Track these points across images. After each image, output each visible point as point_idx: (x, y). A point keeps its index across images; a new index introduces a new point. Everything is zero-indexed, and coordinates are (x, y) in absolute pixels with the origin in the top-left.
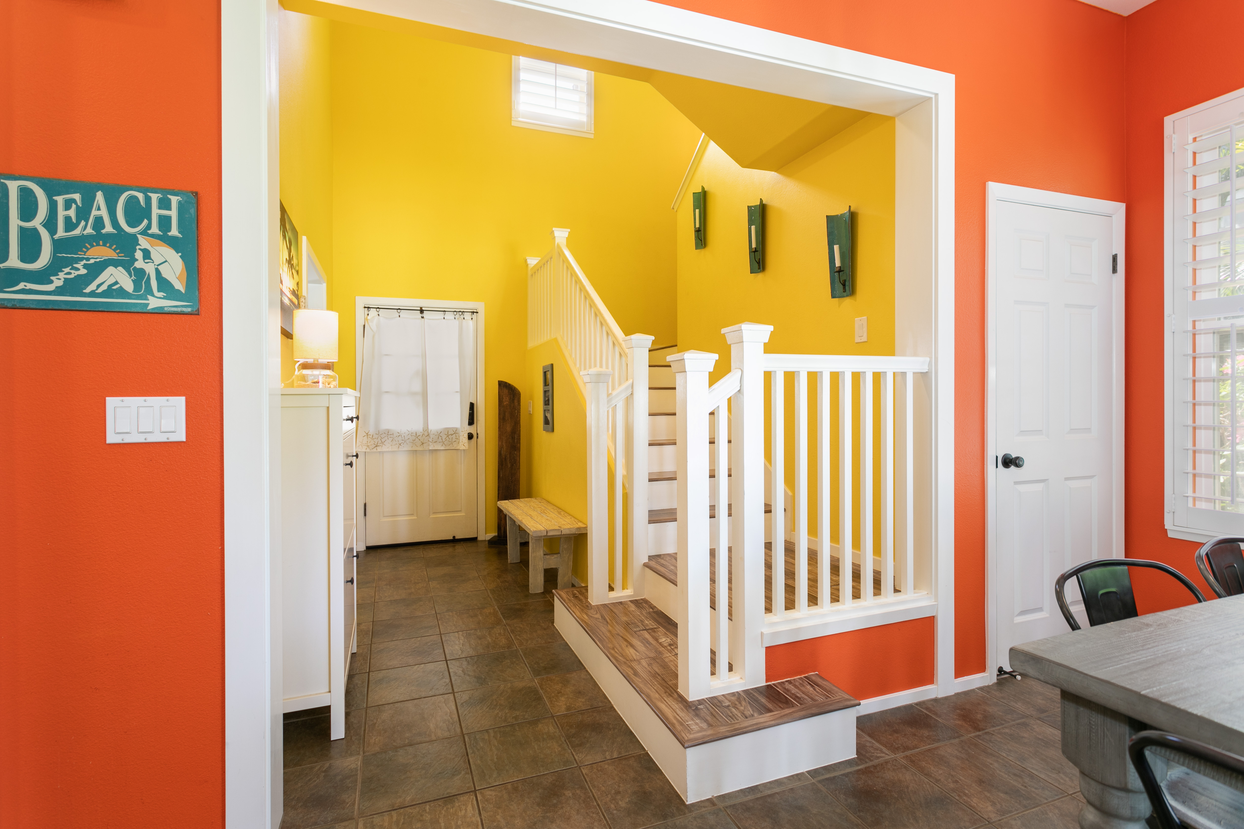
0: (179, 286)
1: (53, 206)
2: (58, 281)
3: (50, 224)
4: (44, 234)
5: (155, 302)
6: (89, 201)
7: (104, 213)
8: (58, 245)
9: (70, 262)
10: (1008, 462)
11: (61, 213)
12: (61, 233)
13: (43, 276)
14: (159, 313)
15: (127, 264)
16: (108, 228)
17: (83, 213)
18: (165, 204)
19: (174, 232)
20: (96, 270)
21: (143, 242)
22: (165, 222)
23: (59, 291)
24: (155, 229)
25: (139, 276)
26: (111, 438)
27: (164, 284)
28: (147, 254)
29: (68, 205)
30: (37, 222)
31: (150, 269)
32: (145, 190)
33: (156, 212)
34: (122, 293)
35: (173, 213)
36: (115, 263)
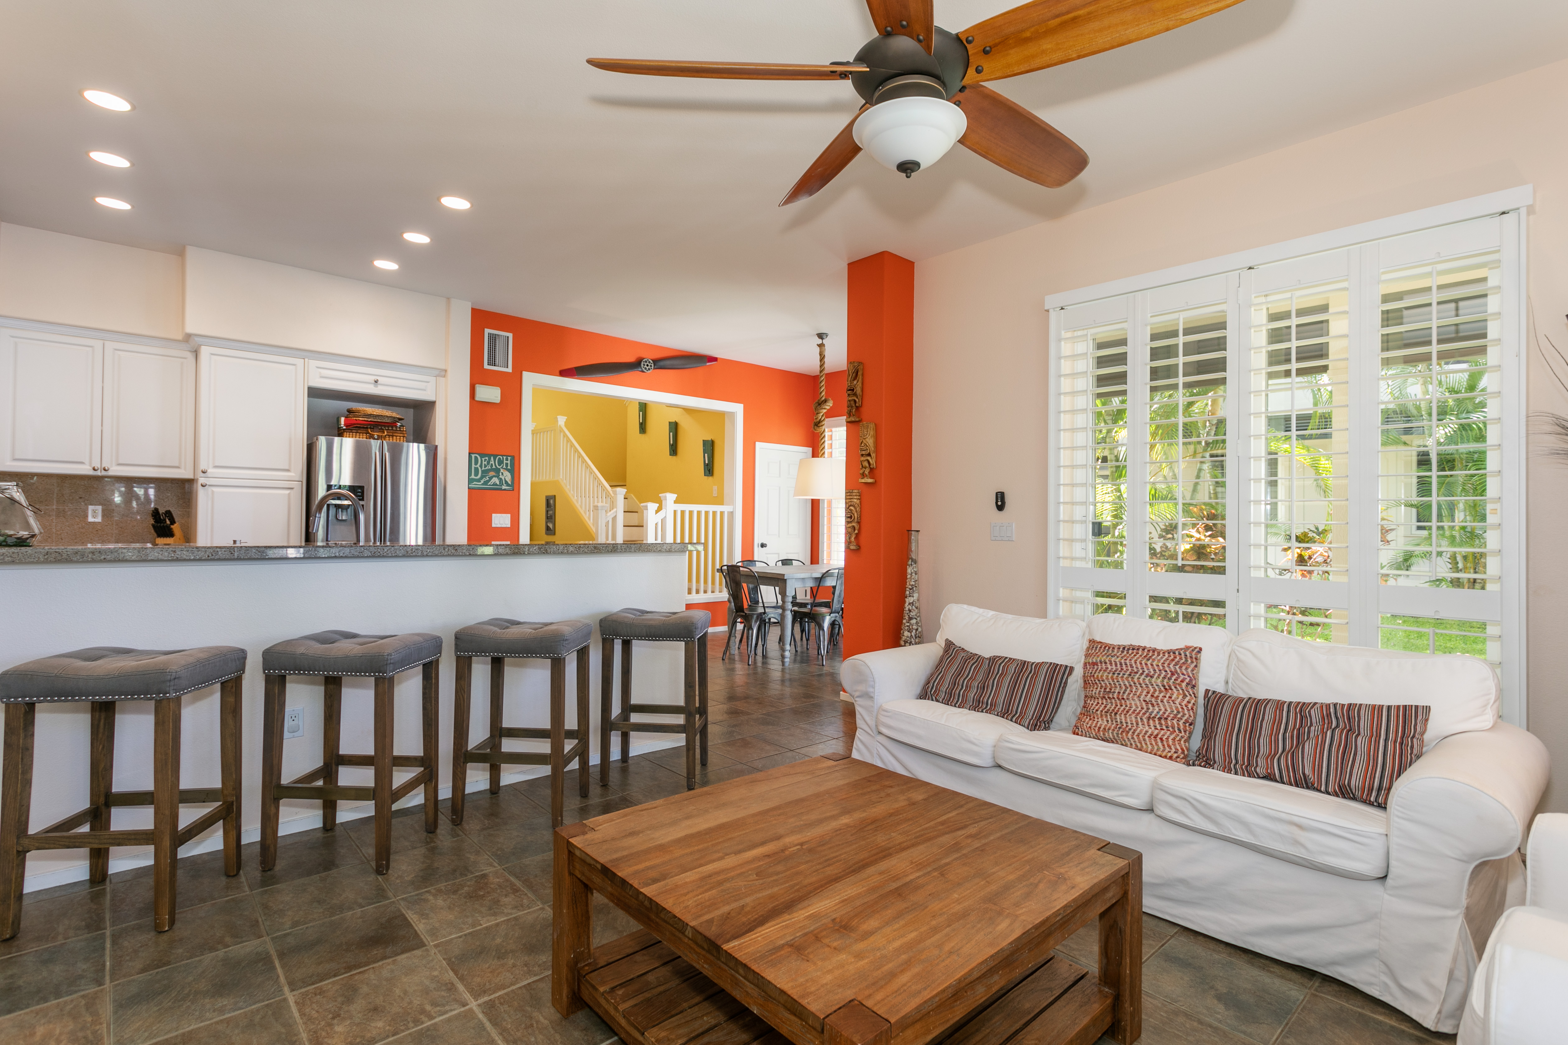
0: (510, 483)
1: (482, 460)
2: (482, 482)
3: (481, 466)
4: (479, 468)
5: (504, 487)
6: (490, 459)
7: (493, 463)
8: (483, 472)
9: (485, 476)
10: (763, 545)
11: (484, 463)
12: (483, 468)
13: (479, 480)
14: (505, 490)
15: (498, 477)
16: (494, 467)
17: (488, 463)
18: (507, 460)
19: (509, 467)
20: (491, 478)
21: (502, 470)
22: (507, 464)
23: (482, 484)
24: (504, 467)
25: (501, 480)
26: (493, 525)
27: (506, 482)
28: (502, 474)
29: (485, 460)
30: (478, 466)
31: (503, 478)
32: (502, 456)
33: (505, 462)
34: (496, 485)
35: (509, 462)
36: (495, 476)
